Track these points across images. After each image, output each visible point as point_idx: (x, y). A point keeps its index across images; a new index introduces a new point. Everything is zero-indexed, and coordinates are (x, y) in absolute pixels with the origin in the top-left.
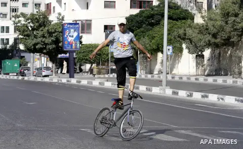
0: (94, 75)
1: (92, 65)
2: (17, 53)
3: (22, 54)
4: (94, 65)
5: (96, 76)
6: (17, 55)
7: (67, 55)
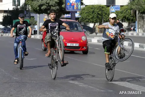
0: (97, 33)
1: (95, 25)
2: (27, 13)
3: (32, 15)
4: (97, 24)
5: (98, 34)
6: (27, 15)
7: (70, 15)
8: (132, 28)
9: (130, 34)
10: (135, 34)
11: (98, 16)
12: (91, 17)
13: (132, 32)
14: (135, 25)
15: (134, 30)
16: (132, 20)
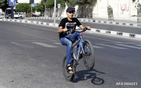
7: (11, 8)
8: (43, 15)
9: (42, 18)
10: (44, 18)
11: (25, 9)
12: (22, 9)
13: (42, 17)
14: (44, 13)
15: (44, 16)
16: (43, 11)
